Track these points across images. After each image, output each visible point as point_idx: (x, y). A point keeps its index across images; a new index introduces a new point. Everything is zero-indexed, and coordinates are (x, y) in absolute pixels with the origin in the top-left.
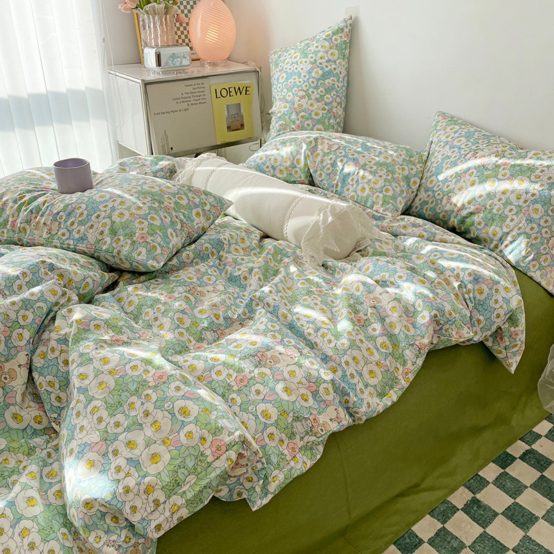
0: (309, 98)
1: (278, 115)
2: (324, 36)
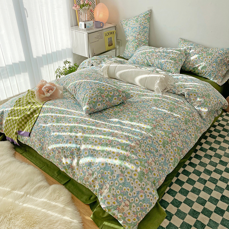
0: (140, 35)
1: (131, 41)
2: (142, 16)
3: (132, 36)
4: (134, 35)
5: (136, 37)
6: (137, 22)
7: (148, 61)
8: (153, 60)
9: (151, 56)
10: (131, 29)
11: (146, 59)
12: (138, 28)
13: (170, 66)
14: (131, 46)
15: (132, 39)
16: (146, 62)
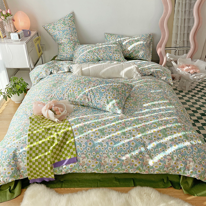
0: (73, 36)
1: (67, 43)
2: (68, 18)
3: (65, 38)
4: (67, 37)
5: (71, 39)
6: (66, 25)
7: (97, 57)
8: (102, 55)
9: (98, 52)
10: (62, 32)
11: (96, 56)
12: (69, 30)
13: (118, 56)
14: (68, 48)
15: (67, 41)
16: (96, 58)
